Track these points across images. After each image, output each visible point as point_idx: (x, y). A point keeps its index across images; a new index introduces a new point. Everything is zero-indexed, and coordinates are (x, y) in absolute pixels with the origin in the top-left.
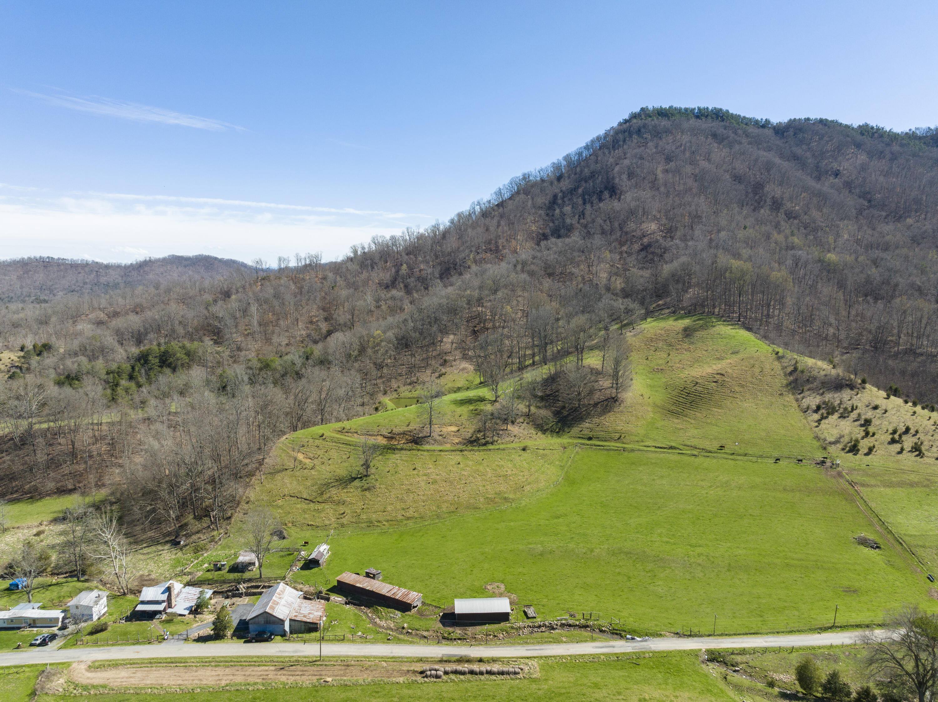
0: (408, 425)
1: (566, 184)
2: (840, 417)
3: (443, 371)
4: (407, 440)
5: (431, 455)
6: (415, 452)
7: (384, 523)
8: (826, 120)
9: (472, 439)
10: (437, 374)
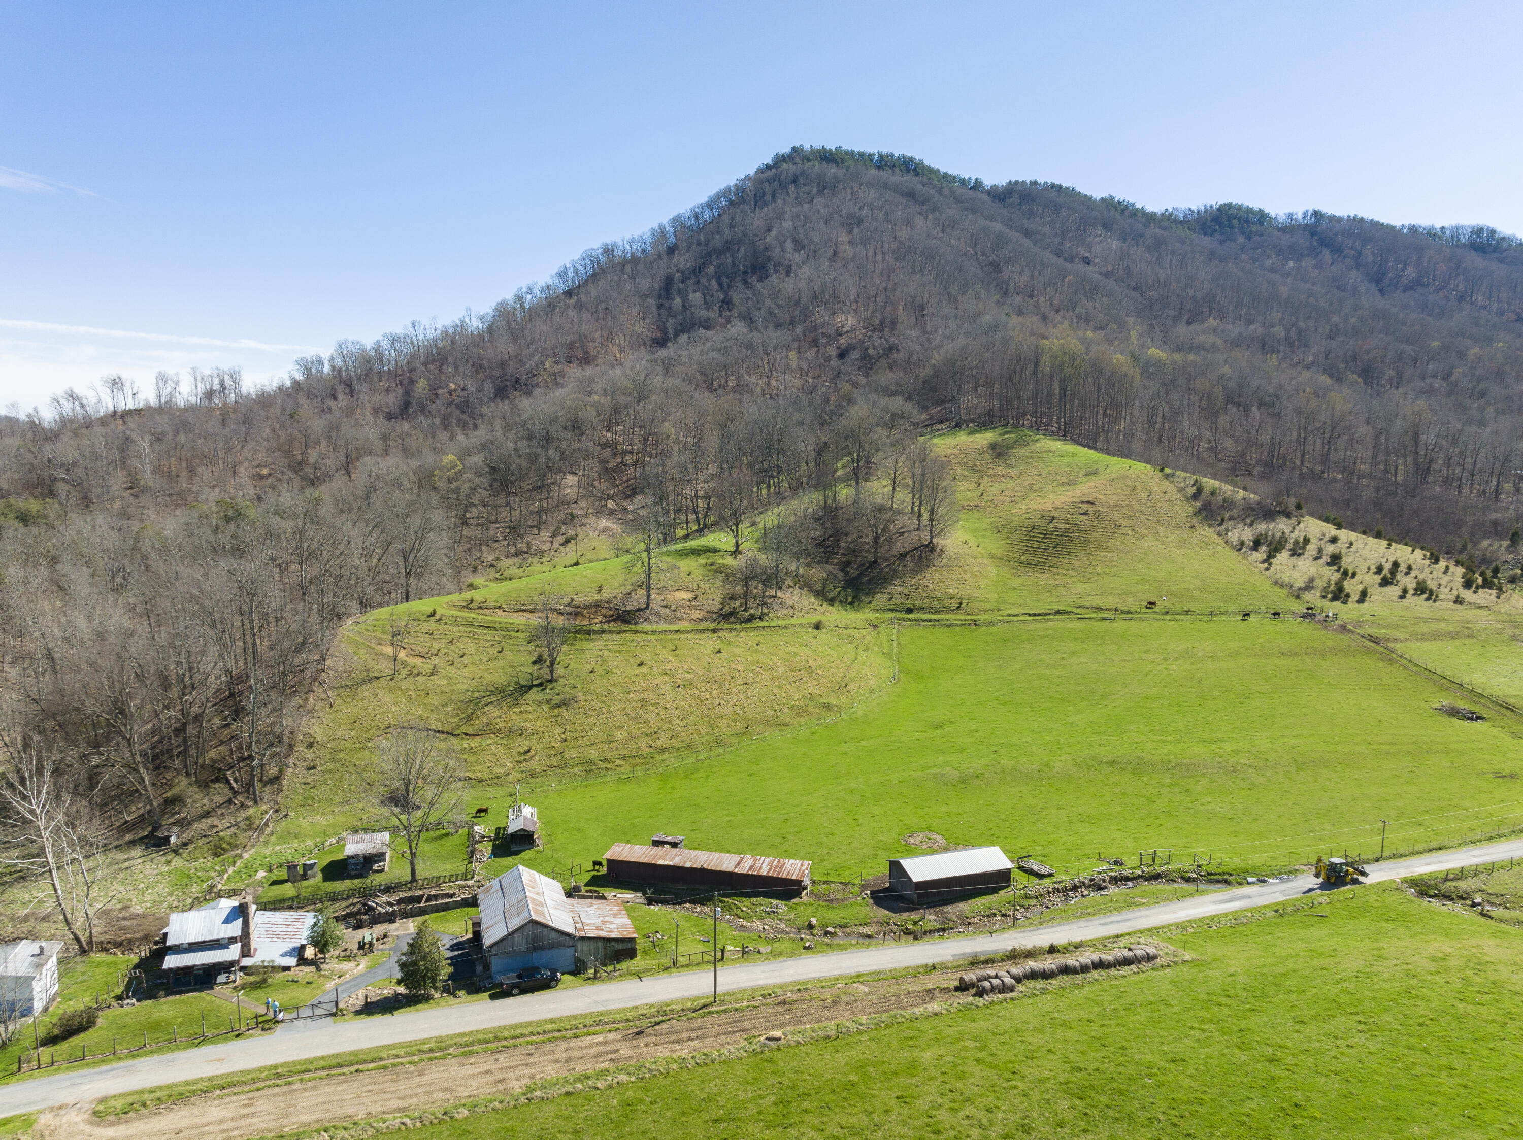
0: (599, 591)
1: (684, 260)
2: (1292, 555)
3: (571, 533)
4: (604, 616)
5: (662, 640)
6: (629, 636)
7: (619, 762)
8: (1060, 186)
9: (724, 612)
10: (561, 539)
